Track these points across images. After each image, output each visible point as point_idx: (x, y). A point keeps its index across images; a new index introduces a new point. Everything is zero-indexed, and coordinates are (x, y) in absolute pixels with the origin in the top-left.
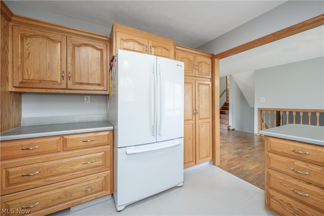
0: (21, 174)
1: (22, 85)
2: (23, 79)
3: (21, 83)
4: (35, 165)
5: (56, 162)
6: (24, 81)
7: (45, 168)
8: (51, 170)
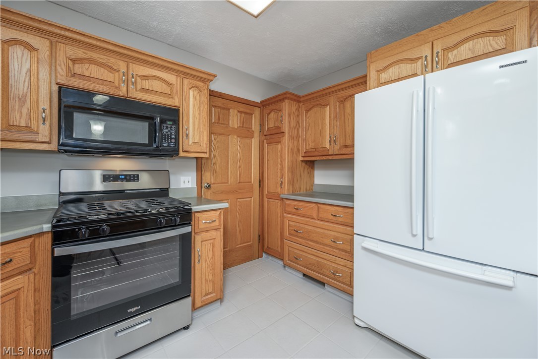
0: (293, 229)
1: (306, 155)
2: (306, 149)
3: (305, 152)
4: (301, 225)
5: (312, 228)
6: (307, 151)
7: (306, 230)
8: (309, 234)
